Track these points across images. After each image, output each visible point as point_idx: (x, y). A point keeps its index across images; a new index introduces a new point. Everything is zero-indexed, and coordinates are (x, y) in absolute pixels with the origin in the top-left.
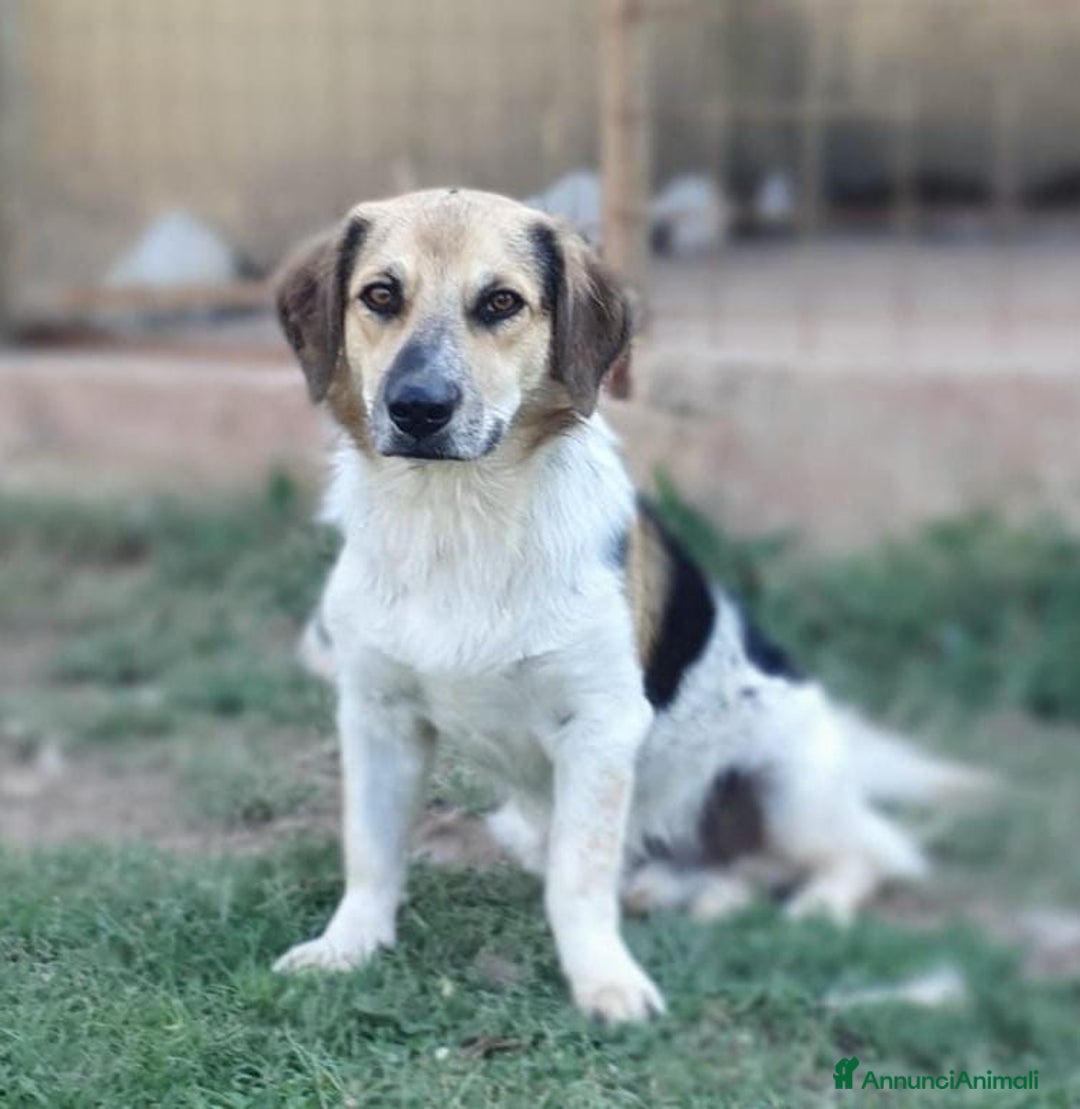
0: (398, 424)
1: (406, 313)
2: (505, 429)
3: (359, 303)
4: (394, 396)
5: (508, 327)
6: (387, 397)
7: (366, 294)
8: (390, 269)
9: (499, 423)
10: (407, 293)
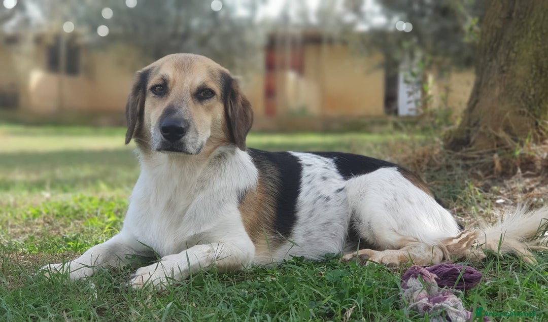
0: (164, 136)
1: (169, 94)
2: (204, 145)
3: (151, 92)
4: (163, 124)
5: (207, 103)
6: (160, 125)
7: (153, 88)
8: (163, 76)
9: (203, 143)
10: (169, 86)
